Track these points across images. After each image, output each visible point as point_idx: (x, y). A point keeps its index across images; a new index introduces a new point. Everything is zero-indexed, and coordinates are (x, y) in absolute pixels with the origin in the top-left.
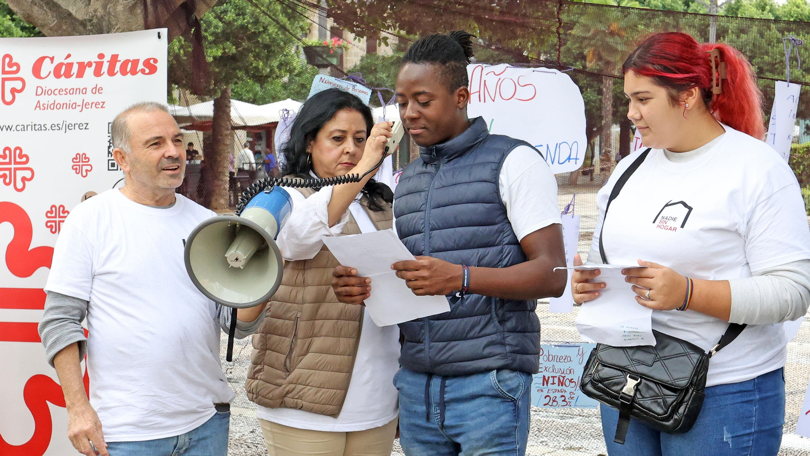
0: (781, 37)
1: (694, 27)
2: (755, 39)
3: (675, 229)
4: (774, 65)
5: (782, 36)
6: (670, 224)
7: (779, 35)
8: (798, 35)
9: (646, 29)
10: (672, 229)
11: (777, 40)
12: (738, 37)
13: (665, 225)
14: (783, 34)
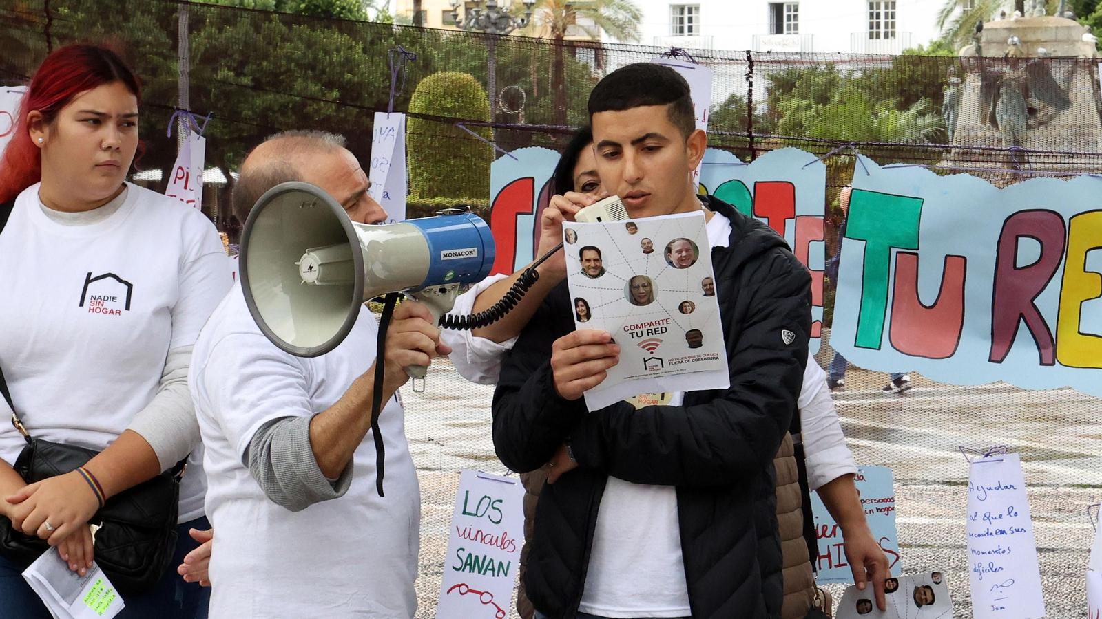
0: (287, 32)
1: (150, 12)
2: (247, 33)
3: (118, 312)
4: (277, 75)
5: (289, 31)
6: (108, 305)
7: (284, 29)
8: (313, 30)
9: (72, 13)
10: (115, 313)
11: (281, 38)
12: (220, 30)
13: (102, 308)
14: (290, 28)
